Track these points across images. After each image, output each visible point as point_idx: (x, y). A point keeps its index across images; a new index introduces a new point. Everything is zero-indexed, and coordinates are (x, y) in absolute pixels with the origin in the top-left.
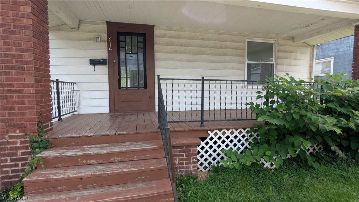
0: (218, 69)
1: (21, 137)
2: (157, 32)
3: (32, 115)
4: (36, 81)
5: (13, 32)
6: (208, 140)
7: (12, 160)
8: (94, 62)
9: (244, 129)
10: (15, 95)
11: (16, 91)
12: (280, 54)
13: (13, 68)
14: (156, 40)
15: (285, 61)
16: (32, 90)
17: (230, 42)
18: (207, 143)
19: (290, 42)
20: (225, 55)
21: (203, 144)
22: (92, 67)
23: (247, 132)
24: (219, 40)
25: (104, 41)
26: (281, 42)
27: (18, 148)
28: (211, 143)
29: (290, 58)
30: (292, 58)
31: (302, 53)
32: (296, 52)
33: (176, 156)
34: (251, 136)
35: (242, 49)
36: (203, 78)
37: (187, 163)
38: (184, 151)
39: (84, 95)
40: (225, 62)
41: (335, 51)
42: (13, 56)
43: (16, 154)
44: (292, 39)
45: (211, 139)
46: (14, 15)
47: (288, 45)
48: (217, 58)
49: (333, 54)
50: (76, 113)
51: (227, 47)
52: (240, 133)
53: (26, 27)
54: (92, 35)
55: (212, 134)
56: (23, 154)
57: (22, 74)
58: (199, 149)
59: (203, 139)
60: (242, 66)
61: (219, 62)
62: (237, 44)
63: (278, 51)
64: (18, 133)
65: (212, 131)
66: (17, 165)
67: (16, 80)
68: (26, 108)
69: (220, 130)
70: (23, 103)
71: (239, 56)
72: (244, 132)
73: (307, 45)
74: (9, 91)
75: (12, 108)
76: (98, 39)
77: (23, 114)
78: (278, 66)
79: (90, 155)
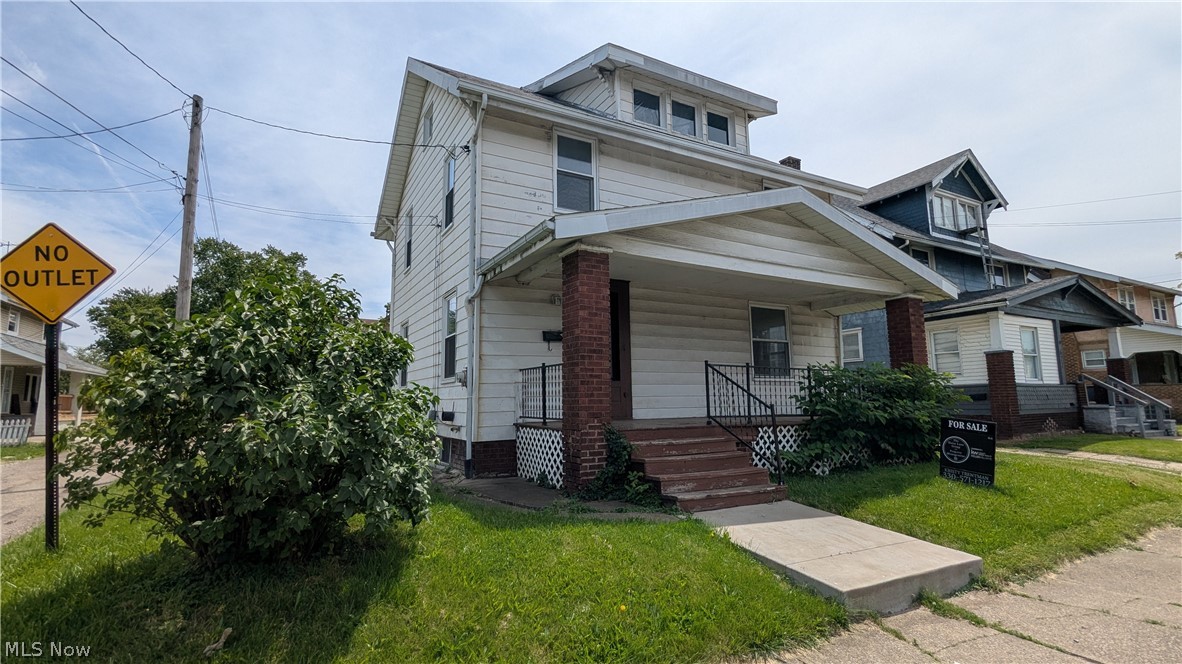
1: (599, 428)
2: (633, 291)
3: (607, 403)
5: (596, 315)
6: (758, 439)
7: (591, 454)
8: (551, 336)
9: (792, 427)
11: (596, 376)
12: (796, 328)
13: (594, 351)
14: (633, 302)
15: (803, 339)
17: (728, 307)
19: (807, 310)
20: (724, 327)
21: (754, 444)
22: (546, 345)
23: (795, 431)
24: (715, 305)
26: (795, 309)
27: (595, 440)
28: (761, 443)
29: (809, 335)
30: (812, 334)
31: (823, 326)
32: (816, 326)
34: (799, 436)
35: (745, 319)
36: (747, 364)
40: (723, 338)
41: (862, 316)
42: (595, 339)
43: (594, 448)
44: (809, 305)
46: (597, 297)
47: (803, 315)
48: (713, 330)
49: (859, 322)
51: (724, 317)
52: (789, 431)
53: (604, 310)
54: (546, 294)
55: (762, 431)
57: (601, 358)
60: (746, 345)
61: (716, 339)
62: (737, 312)
63: (794, 323)
64: (595, 422)
65: (762, 428)
66: (593, 460)
67: (596, 364)
68: (604, 395)
71: (741, 330)
72: (792, 431)
73: (830, 315)
74: (591, 376)
75: (592, 395)
76: (557, 300)
77: (601, 402)
78: (795, 347)
79: (673, 445)
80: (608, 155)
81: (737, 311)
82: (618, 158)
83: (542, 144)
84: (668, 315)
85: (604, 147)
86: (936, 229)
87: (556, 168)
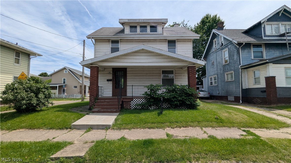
0: (150, 81)
2: (127, 70)
3: (95, 93)
4: (97, 87)
6: (133, 101)
7: (91, 102)
8: (108, 80)
10: (93, 89)
12: (176, 75)
13: (93, 84)
14: (128, 72)
16: (96, 88)
17: (154, 71)
18: (133, 102)
20: (153, 76)
21: (132, 102)
22: (108, 82)
24: (150, 71)
25: (111, 74)
26: (176, 70)
27: (92, 100)
28: (134, 102)
30: (182, 76)
31: (186, 73)
32: (184, 73)
33: (125, 104)
35: (160, 74)
37: (127, 106)
38: (127, 103)
39: (105, 90)
40: (152, 78)
43: (92, 101)
44: (182, 68)
45: (134, 101)
47: (180, 71)
48: (150, 77)
49: (233, 69)
50: (102, 96)
51: (153, 73)
54: (108, 72)
55: (134, 99)
56: (93, 101)
58: (131, 103)
59: (132, 101)
60: (160, 80)
61: (150, 79)
63: (176, 73)
64: (93, 97)
65: (134, 98)
66: (92, 103)
67: (93, 86)
68: (94, 92)
69: (137, 98)
70: (94, 91)
71: (158, 76)
72: (144, 99)
74: (92, 89)
75: (92, 92)
76: (110, 73)
77: (94, 93)
78: (176, 79)
79: (105, 101)
80: (122, 42)
81: (157, 72)
82: (125, 42)
83: (107, 43)
84: (137, 74)
85: (121, 40)
86: (266, 36)
87: (111, 47)
